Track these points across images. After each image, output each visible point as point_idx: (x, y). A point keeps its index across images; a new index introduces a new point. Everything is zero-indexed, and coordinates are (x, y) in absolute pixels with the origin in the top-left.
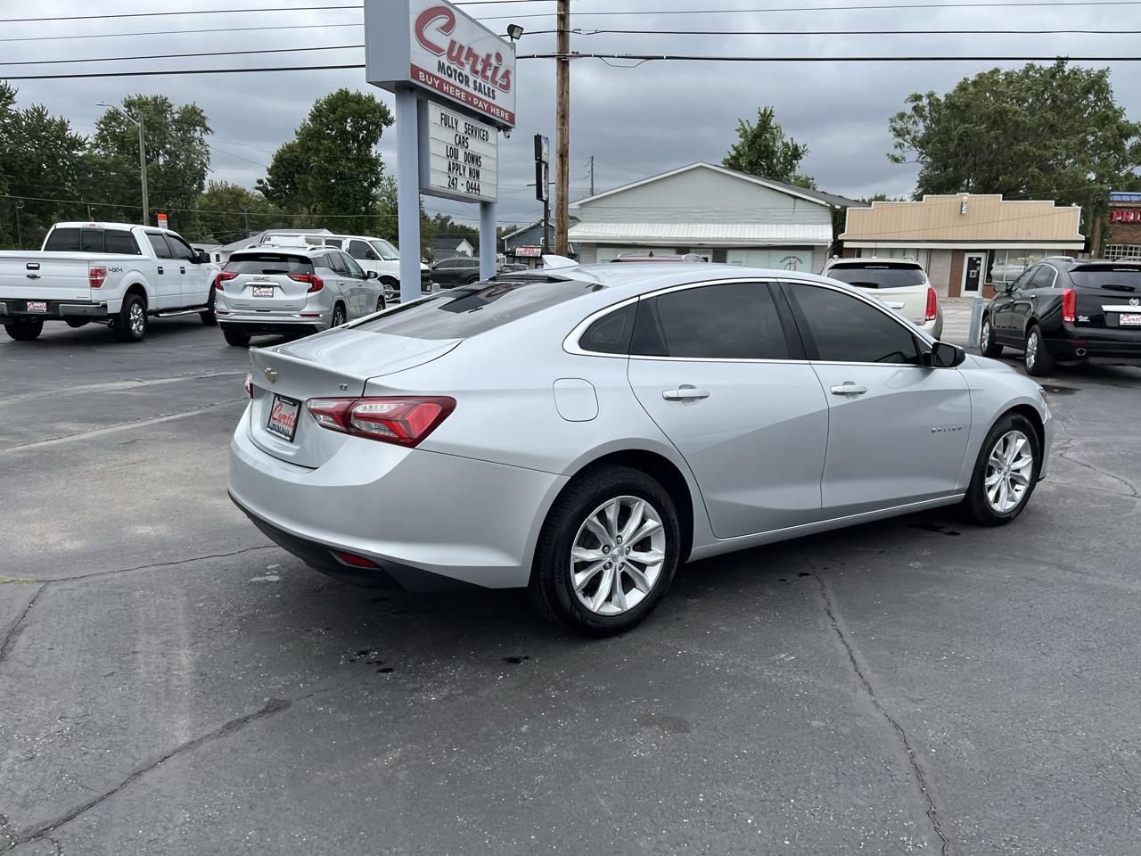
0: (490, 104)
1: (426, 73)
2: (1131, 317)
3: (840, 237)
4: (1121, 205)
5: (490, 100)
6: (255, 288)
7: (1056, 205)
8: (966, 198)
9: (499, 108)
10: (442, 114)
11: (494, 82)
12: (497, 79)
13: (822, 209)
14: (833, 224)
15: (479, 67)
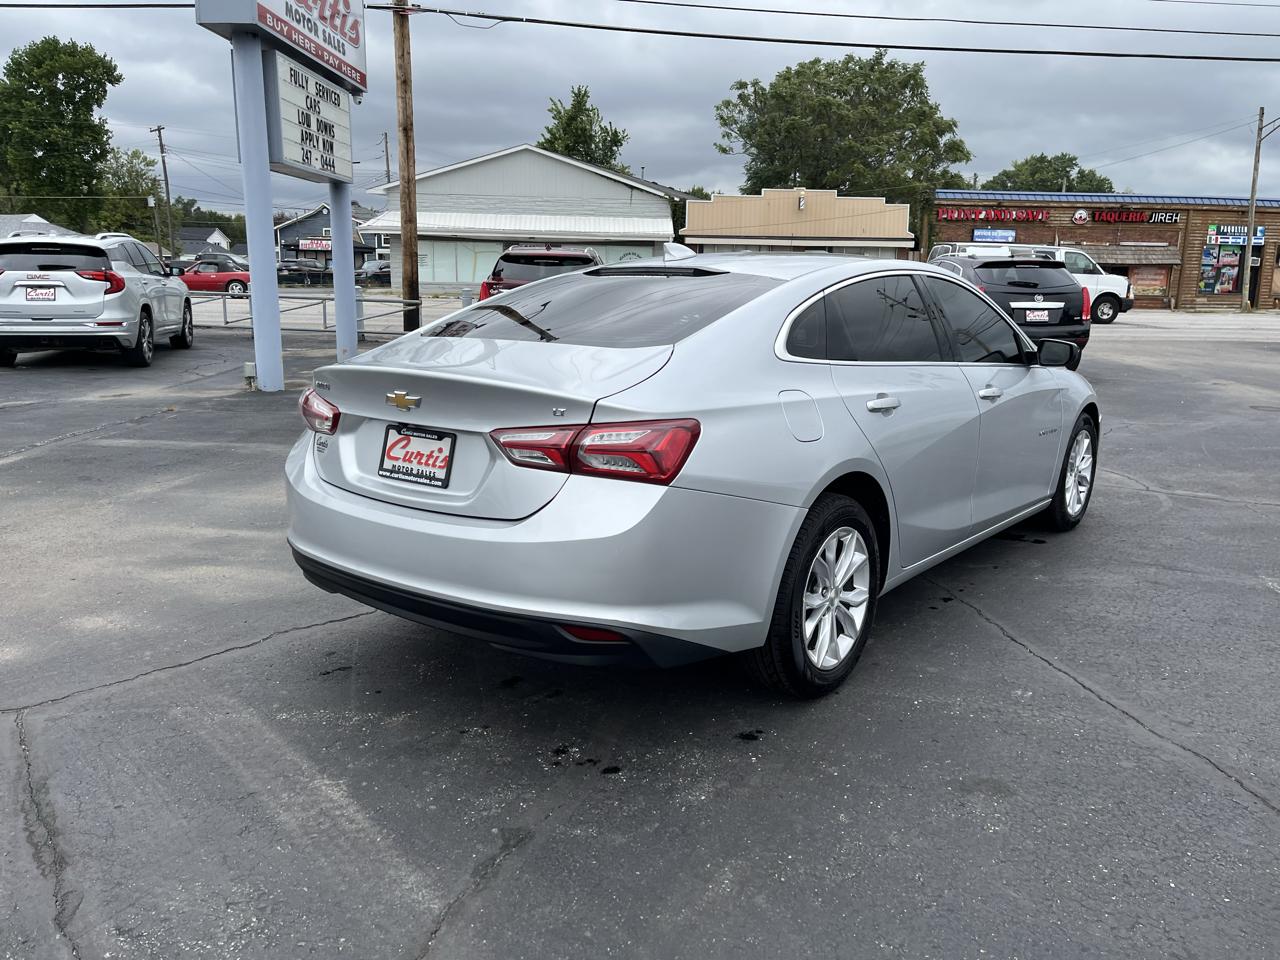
0: (341, 61)
1: (273, 16)
2: (1036, 313)
3: (681, 232)
4: (945, 203)
5: (340, 56)
6: (29, 290)
7: (887, 202)
8: (803, 193)
9: (350, 66)
10: (291, 69)
11: (344, 34)
12: (346, 31)
13: (661, 200)
14: (673, 218)
15: (327, 14)
